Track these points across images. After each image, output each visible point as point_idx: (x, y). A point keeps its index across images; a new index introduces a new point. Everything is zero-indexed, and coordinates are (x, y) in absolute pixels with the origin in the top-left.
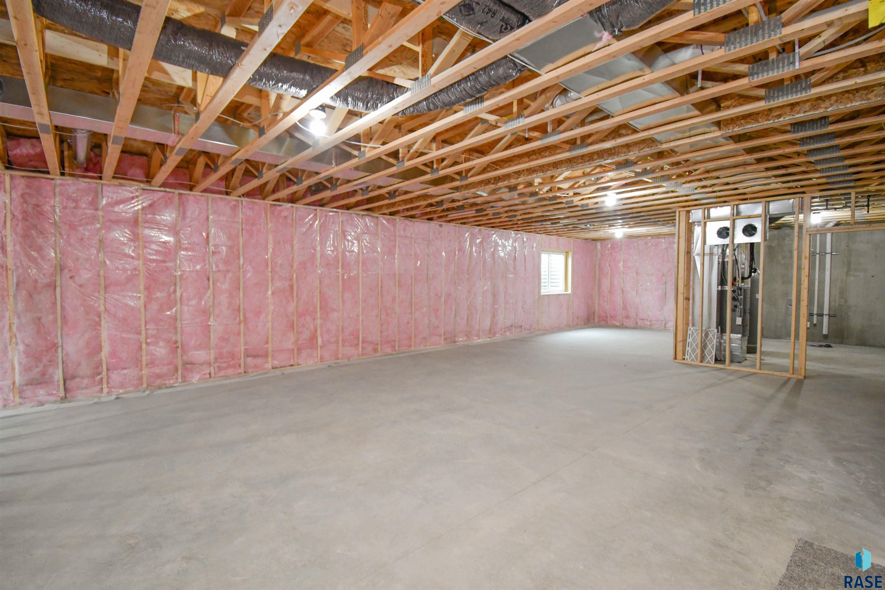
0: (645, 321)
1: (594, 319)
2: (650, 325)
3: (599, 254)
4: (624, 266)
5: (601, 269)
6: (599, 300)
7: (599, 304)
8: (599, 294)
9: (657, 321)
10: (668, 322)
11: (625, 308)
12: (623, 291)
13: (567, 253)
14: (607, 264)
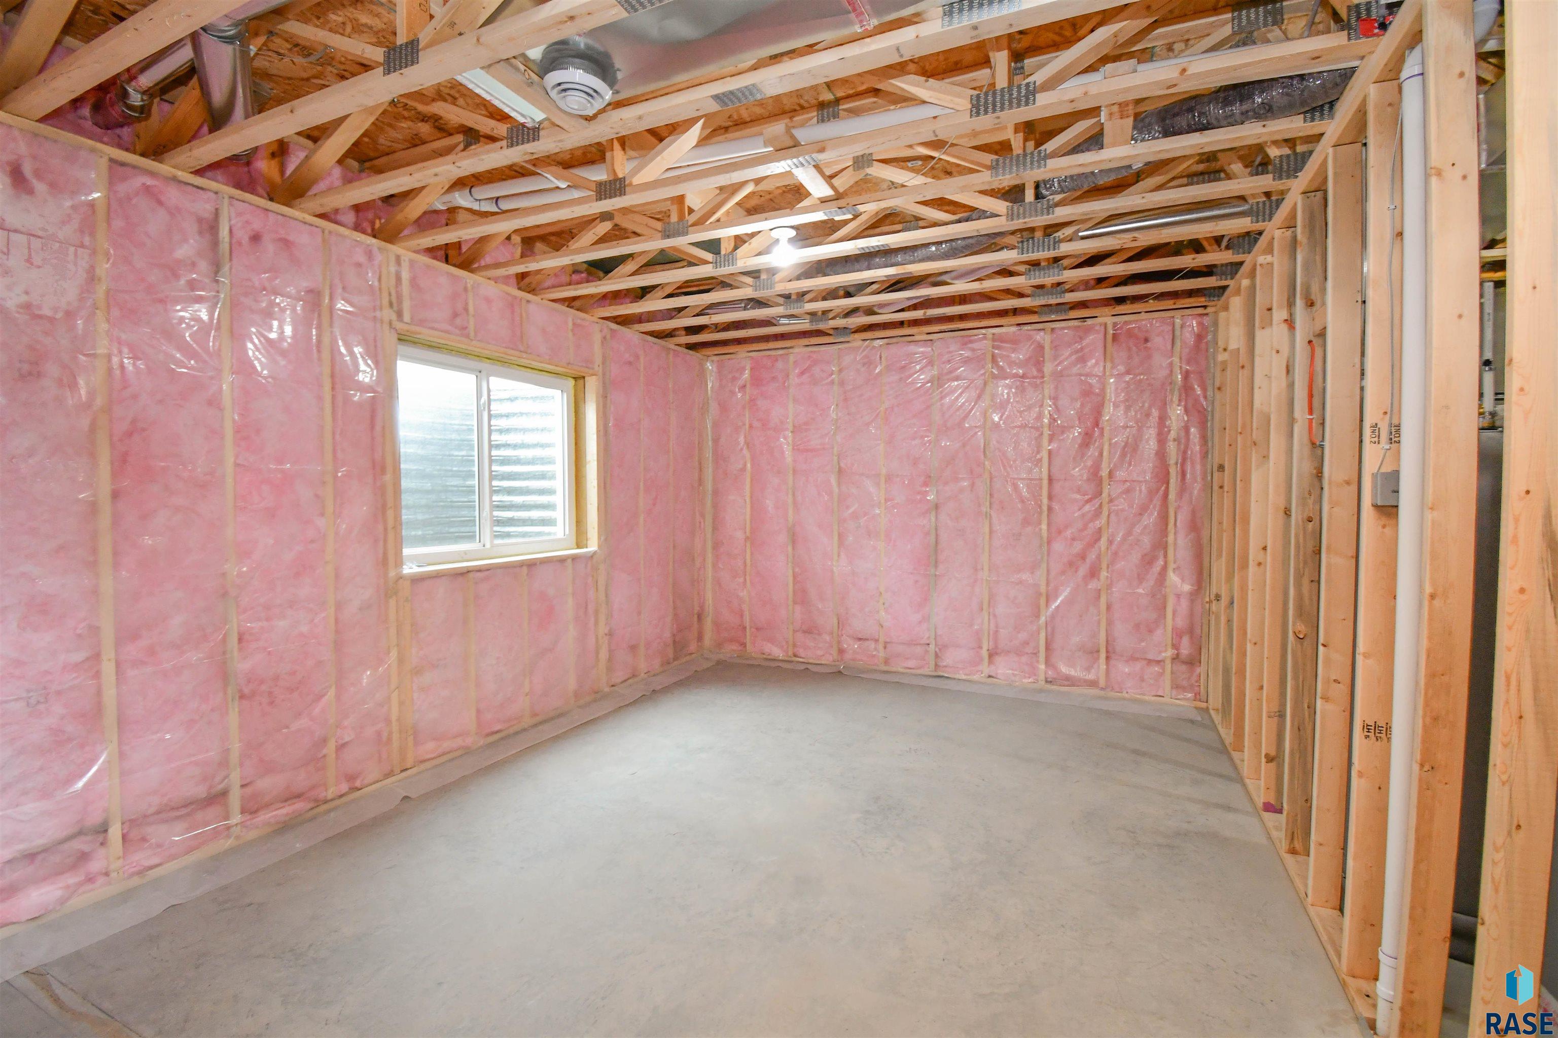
0: (866, 643)
1: (700, 638)
2: (886, 662)
3: (713, 408)
4: (796, 449)
5: (719, 458)
6: (715, 565)
7: (718, 582)
8: (716, 546)
9: (911, 643)
10: (946, 646)
11: (801, 597)
12: (794, 539)
13: (579, 379)
14: (742, 440)
